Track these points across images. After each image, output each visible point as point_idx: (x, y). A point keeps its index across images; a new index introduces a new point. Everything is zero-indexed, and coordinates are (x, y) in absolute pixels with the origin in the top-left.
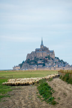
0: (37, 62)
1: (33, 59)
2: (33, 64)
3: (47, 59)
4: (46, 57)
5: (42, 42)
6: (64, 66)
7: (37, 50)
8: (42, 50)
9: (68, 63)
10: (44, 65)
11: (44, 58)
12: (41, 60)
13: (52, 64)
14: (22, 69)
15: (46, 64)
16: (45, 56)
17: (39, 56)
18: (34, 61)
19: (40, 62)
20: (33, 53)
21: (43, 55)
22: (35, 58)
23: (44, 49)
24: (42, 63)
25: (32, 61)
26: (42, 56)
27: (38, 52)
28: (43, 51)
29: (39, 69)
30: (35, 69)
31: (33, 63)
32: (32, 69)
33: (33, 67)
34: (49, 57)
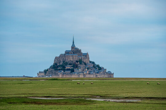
0: (65, 67)
1: (61, 64)
2: (59, 70)
3: (79, 63)
4: (77, 62)
5: (73, 43)
6: (98, 73)
7: (67, 52)
8: (72, 53)
9: (106, 69)
10: (72, 71)
11: (74, 62)
12: (70, 64)
13: (83, 70)
14: (46, 76)
15: (75, 70)
16: (76, 60)
17: (69, 60)
18: (62, 65)
19: (69, 68)
20: (61, 56)
21: (73, 58)
22: (64, 62)
23: (75, 51)
24: (71, 68)
25: (60, 66)
26: (72, 60)
27: (67, 55)
28: (74, 53)
29: (65, 76)
30: (60, 76)
31: (60, 68)
32: (57, 76)
33: (58, 73)
34: (80, 61)
